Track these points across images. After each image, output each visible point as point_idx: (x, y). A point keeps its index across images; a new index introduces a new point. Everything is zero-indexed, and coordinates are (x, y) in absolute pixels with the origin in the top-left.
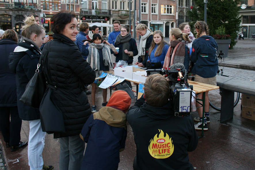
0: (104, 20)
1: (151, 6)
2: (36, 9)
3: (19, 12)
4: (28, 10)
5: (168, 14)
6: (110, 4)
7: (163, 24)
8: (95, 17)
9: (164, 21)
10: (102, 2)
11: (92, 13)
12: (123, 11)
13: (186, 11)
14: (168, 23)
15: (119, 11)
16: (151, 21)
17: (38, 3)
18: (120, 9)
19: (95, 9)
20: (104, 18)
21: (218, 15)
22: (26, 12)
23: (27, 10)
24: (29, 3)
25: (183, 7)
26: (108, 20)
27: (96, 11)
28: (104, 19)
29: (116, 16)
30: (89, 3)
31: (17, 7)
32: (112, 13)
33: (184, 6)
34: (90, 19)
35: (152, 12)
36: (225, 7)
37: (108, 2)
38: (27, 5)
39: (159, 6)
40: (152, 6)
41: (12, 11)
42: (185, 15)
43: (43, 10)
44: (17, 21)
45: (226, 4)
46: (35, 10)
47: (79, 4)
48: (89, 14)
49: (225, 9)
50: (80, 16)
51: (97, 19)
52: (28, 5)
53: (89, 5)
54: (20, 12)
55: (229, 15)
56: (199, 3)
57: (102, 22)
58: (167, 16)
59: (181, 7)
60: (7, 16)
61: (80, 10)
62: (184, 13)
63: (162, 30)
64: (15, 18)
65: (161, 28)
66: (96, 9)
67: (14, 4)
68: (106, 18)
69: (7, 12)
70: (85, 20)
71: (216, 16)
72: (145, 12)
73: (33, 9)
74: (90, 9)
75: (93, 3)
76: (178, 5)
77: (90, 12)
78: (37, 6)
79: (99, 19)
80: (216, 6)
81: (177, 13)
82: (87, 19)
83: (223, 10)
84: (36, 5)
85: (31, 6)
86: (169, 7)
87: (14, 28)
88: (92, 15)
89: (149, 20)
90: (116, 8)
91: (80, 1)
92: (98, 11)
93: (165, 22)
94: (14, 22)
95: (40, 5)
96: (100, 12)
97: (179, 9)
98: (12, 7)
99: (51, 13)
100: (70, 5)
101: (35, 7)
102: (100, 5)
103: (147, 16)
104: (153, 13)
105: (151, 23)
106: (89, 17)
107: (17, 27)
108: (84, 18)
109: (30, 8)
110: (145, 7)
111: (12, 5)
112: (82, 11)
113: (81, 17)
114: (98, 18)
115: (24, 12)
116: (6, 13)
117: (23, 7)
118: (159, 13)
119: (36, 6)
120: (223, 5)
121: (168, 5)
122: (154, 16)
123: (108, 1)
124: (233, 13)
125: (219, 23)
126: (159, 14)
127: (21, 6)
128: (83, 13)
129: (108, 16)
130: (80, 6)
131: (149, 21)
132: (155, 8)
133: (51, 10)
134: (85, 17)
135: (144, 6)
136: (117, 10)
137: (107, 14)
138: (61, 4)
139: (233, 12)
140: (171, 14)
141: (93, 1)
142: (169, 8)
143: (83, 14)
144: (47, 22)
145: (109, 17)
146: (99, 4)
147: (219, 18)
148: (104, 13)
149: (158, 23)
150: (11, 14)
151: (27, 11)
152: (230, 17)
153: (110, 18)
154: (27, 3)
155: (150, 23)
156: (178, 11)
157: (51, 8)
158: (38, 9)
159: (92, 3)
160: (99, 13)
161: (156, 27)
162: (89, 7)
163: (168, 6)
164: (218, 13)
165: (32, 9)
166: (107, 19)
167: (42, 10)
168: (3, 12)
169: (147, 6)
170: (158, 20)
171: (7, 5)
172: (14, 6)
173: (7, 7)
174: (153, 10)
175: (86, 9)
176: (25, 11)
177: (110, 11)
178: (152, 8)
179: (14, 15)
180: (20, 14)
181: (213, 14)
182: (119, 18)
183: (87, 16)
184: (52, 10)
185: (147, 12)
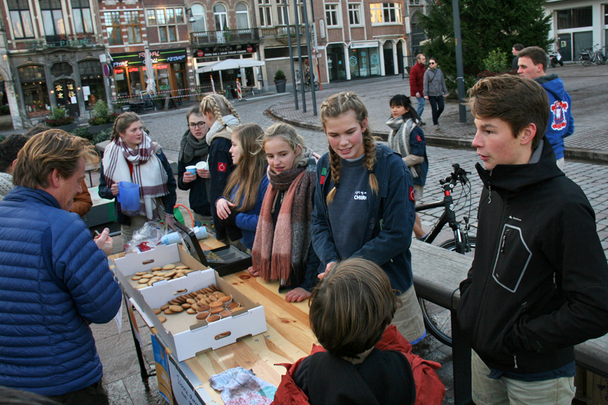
0: (245, 51)
1: (348, 10)
2: (94, 45)
3: (57, 56)
4: (77, 48)
5: (387, 24)
6: (255, 15)
7: (379, 47)
8: (224, 47)
9: (380, 40)
10: (237, 12)
11: (216, 40)
12: (284, 27)
14: (388, 42)
15: (277, 28)
16: (350, 43)
17: (96, 32)
18: (277, 24)
19: (222, 29)
20: (244, 47)
21: (491, 20)
22: (73, 54)
23: (75, 50)
24: (77, 34)
25: (420, 4)
26: (254, 51)
27: (225, 35)
28: (246, 49)
29: (272, 40)
30: (208, 19)
31: (51, 46)
32: (261, 35)
34: (215, 52)
35: (352, 23)
37: (250, 12)
38: (73, 39)
39: (365, 8)
40: (351, 10)
41: (44, 55)
43: (110, 45)
44: (56, 76)
46: (92, 47)
47: (185, 23)
48: (210, 43)
50: (192, 48)
51: (230, 51)
52: (76, 39)
53: (209, 21)
54: (60, 56)
55: (520, 16)
57: (241, 56)
58: (385, 28)
59: (414, 4)
60: (35, 67)
61: (190, 37)
63: (378, 61)
64: (52, 69)
65: (375, 56)
66: (224, 30)
67: (44, 40)
68: (249, 47)
69: (33, 58)
70: (204, 56)
71: (487, 21)
72: (335, 23)
73: (87, 45)
74: (212, 32)
75: (217, 17)
76: (408, 1)
77: (213, 37)
78: (94, 38)
79: (233, 51)
81: (408, 20)
82: (208, 53)
83: (504, 5)
84: (93, 36)
85: (81, 41)
87: (52, 92)
88: (216, 45)
89: (346, 41)
90: (269, 23)
91: (187, 17)
92: (231, 34)
93: (383, 42)
94: (50, 79)
95: (100, 35)
96: (235, 35)
97: (412, 9)
98: (42, 47)
99: (127, 50)
100: (167, 27)
101: (90, 42)
102: (233, 20)
103: (341, 33)
104: (354, 25)
105: (352, 48)
106: (211, 50)
107: (58, 90)
108: (200, 53)
109: (80, 44)
110: (334, 13)
111: (41, 43)
112: (195, 38)
113: (194, 51)
114: (231, 49)
115: (68, 55)
116: (30, 62)
117: (66, 44)
118: (366, 23)
119: (92, 40)
121: (386, 2)
122: (355, 31)
123: (251, 9)
124: (528, 11)
125: (495, 39)
126: (366, 26)
127: (61, 42)
128: (196, 41)
129: (252, 41)
130: (188, 28)
131: (345, 43)
132: (357, 13)
133: (126, 44)
134: (203, 49)
135: (331, 10)
136: (271, 26)
137: (251, 37)
138: (147, 28)
140: (393, 23)
141: (216, 14)
142: (387, 10)
143: (198, 44)
144: (122, 71)
145: (255, 44)
146: (230, 17)
147: (495, 25)
148: (242, 35)
149: (366, 45)
150: (41, 63)
151: (75, 52)
152: (522, 21)
153: (258, 47)
154: (72, 35)
155: (349, 48)
156: (410, 13)
157: (127, 40)
158: (97, 44)
159: (214, 18)
160: (233, 37)
161: (363, 54)
162: (209, 28)
163: (385, 5)
164: (492, 13)
165: (84, 47)
166: (251, 49)
167: (107, 45)
168: (25, 61)
169: (339, 11)
170: (366, 38)
171: (30, 44)
172: (45, 43)
173: (31, 48)
174: (353, 18)
175: (203, 32)
176: (70, 52)
177: (256, 30)
178: (351, 12)
179: (49, 65)
180: (61, 60)
181: (480, 18)
182: (278, 44)
183: (207, 46)
184: (130, 44)
185: (340, 24)
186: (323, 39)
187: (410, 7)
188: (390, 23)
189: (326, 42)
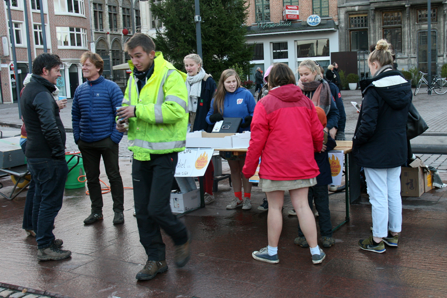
1: (34, 30)
5: (73, 47)
7: (64, 70)
9: (66, 63)
13: (111, 40)
14: (74, 66)
25: (105, 31)
33: (107, 29)
35: (37, 43)
36: (223, 29)
39: (51, 30)
40: (36, 30)
42: (110, 48)
45: (224, 23)
49: (223, 32)
55: (232, 44)
56: (171, 22)
58: (71, 52)
59: (99, 31)
62: (107, 44)
63: (64, 83)
72: (19, 42)
76: (93, 28)
80: (207, 28)
81: (93, 45)
86: (75, 32)
93: (69, 65)
97: (97, 35)
103: (26, 53)
104: (40, 46)
110: (17, 32)
118: (52, 45)
120: (219, 25)
121: (72, 26)
126: (52, 48)
135: (14, 28)
139: (238, 38)
140: (79, 48)
142: (74, 34)
156: (95, 39)
163: (72, 29)
169: (23, 29)
174: (39, 39)
178: (36, 33)
185: (24, 43)
186: (6, 57)
187: (95, 33)
188: (76, 47)
189: (10, 60)
